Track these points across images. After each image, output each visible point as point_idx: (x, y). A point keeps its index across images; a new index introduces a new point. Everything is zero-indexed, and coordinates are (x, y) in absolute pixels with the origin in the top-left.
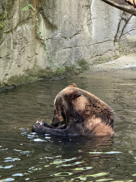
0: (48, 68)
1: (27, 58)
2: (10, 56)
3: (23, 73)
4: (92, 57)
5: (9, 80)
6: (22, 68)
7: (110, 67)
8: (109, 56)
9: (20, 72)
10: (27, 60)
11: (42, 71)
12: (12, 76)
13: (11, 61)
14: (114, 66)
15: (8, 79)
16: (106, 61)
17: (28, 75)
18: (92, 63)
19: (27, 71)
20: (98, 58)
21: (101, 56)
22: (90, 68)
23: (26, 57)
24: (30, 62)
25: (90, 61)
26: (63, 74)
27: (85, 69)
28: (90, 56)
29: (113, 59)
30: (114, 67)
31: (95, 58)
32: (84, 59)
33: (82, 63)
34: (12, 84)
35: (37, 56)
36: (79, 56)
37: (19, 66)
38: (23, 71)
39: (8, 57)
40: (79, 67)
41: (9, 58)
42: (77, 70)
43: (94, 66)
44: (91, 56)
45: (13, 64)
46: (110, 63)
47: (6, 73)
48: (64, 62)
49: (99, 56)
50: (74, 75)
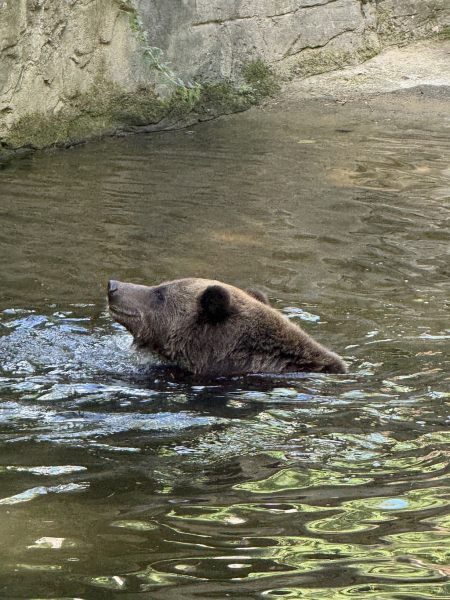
0: (143, 90)
1: (74, 56)
2: (18, 49)
3: (61, 104)
4: (288, 54)
5: (15, 128)
6: (56, 90)
7: (349, 85)
8: (346, 50)
9: (51, 103)
10: (73, 63)
11: (122, 99)
12: (23, 114)
13: (20, 66)
14: (363, 82)
15: (9, 126)
16: (335, 67)
17: (75, 112)
18: (288, 74)
19: (74, 98)
20: (308, 57)
21: (320, 50)
22: (283, 90)
23: (70, 53)
24: (82, 68)
25: (283, 68)
26: (193, 110)
27: (266, 93)
28: (282, 50)
29: (357, 60)
30: (361, 87)
31: (298, 56)
32: (262, 59)
33: (257, 73)
34: (24, 143)
35: (106, 49)
36: (245, 50)
37: (46, 82)
38: (61, 99)
39: (11, 51)
40: (246, 87)
41: (13, 57)
42: (240, 95)
43: (297, 83)
44: (286, 50)
45: (28, 75)
46: (348, 72)
47: (5, 105)
48: (196, 68)
49: (311, 51)
50: (231, 111)
